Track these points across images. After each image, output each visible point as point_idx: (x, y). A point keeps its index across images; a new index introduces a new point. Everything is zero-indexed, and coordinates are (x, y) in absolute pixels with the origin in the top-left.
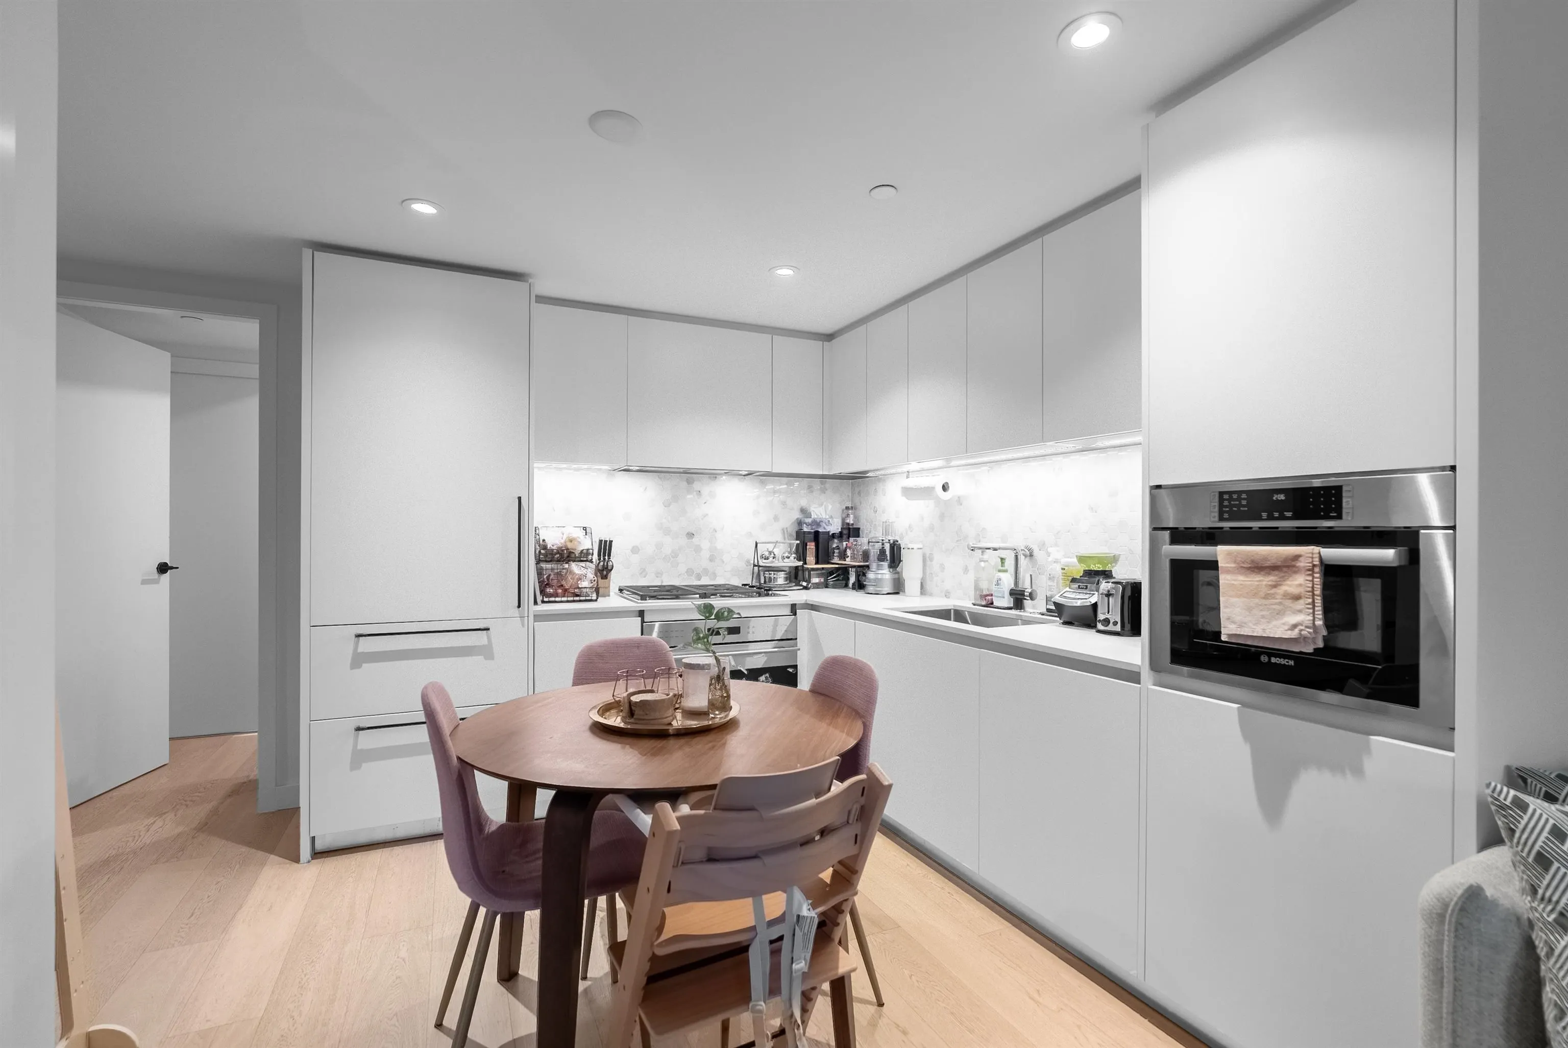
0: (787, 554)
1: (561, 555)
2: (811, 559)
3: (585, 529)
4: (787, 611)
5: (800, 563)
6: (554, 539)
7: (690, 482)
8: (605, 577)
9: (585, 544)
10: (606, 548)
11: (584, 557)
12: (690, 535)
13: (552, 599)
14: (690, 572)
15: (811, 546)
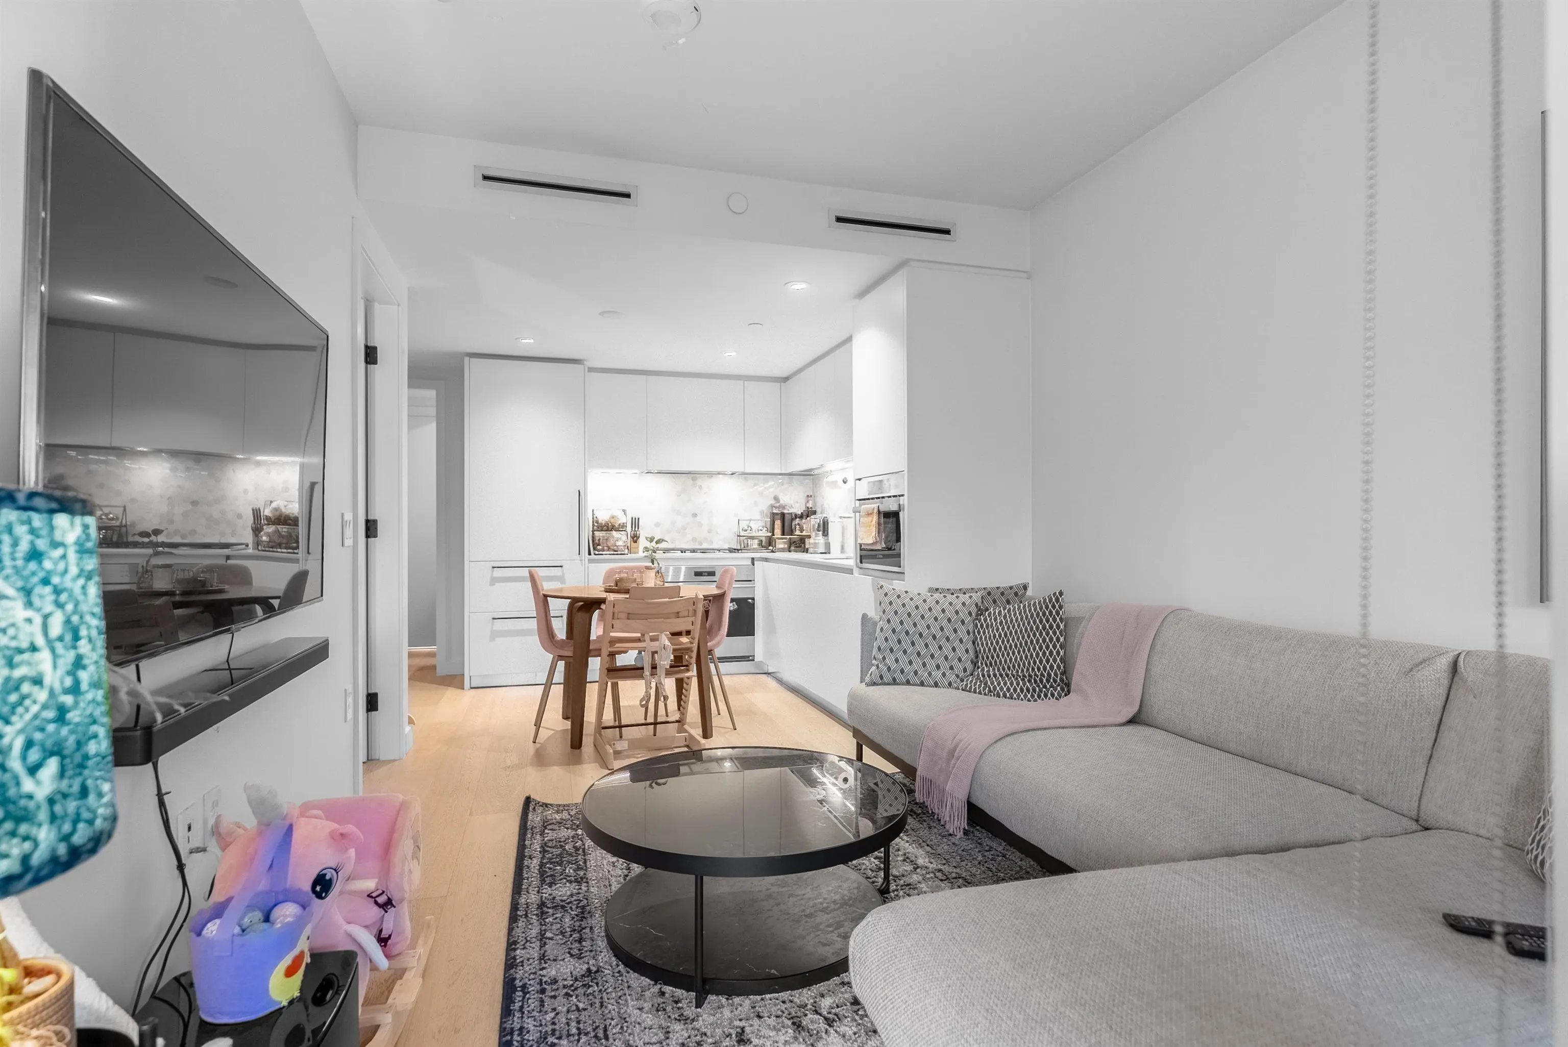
0: (761, 528)
1: (608, 527)
2: (778, 531)
3: (624, 511)
4: (749, 562)
5: (770, 534)
6: (603, 517)
7: (694, 479)
8: (635, 542)
9: (622, 519)
10: (635, 523)
11: (621, 528)
12: (695, 515)
13: (601, 553)
14: (694, 539)
15: (778, 523)
